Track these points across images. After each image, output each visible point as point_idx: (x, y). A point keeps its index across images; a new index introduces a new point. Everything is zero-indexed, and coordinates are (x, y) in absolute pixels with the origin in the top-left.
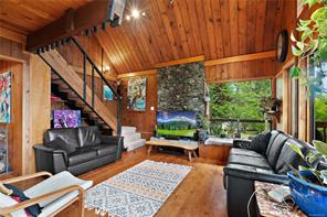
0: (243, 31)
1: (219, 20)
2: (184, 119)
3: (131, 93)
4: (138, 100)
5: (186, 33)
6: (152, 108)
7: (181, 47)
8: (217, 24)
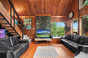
0: (62, 10)
1: (57, 6)
2: (46, 32)
3: (25, 23)
4: (28, 26)
5: (48, 7)
6: (34, 29)
7: (45, 11)
8: (56, 6)
